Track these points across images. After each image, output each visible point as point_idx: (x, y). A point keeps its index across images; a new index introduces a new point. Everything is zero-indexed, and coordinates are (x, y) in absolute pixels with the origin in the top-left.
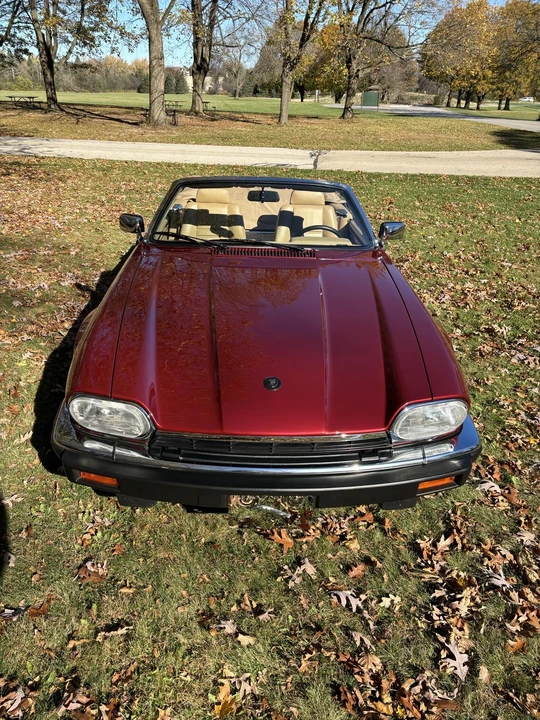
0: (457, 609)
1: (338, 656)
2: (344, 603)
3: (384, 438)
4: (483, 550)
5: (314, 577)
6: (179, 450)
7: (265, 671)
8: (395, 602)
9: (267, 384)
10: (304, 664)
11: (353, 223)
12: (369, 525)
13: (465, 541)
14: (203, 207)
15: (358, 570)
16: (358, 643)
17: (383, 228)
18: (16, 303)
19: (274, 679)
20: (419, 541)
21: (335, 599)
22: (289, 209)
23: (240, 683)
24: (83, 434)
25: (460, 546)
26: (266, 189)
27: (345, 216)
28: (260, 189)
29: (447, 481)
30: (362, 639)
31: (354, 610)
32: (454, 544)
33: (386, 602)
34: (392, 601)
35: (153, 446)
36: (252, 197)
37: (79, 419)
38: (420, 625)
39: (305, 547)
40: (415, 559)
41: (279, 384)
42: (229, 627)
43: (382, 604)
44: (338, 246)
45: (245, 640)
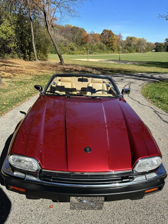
3: (131, 172)
6: (51, 176)
9: (85, 150)
11: (112, 89)
17: (123, 91)
24: (14, 169)
26: (84, 78)
27: (109, 87)
28: (82, 78)
35: (41, 175)
36: (79, 80)
37: (12, 163)
41: (90, 149)
44: (108, 97)
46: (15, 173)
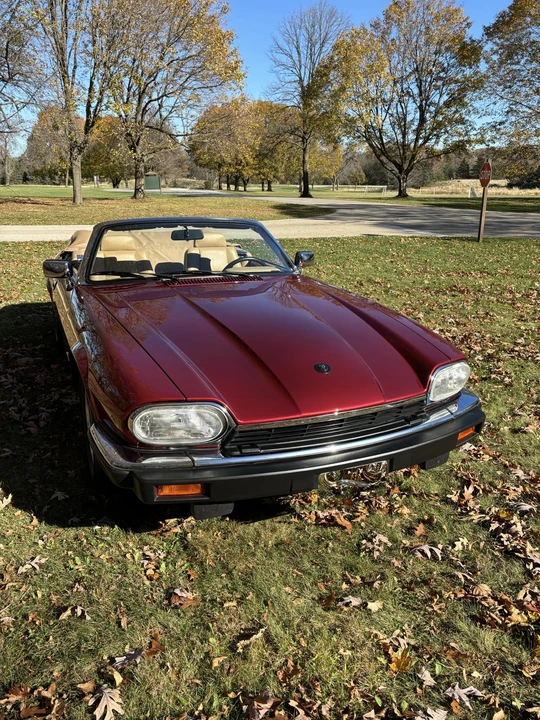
0: (517, 532)
1: (456, 595)
2: (429, 554)
4: (499, 490)
5: (390, 544)
7: (406, 625)
8: (465, 544)
9: (318, 368)
10: (435, 609)
12: (401, 495)
13: (482, 486)
14: (110, 255)
15: (420, 529)
16: (463, 580)
19: (418, 630)
20: (449, 496)
21: (419, 555)
22: (195, 251)
23: (396, 640)
25: (481, 491)
28: (184, 228)
29: (471, 431)
30: (464, 577)
31: (440, 558)
32: (476, 490)
33: (459, 545)
34: (462, 544)
36: (175, 236)
38: (495, 553)
39: (363, 524)
41: (329, 368)
42: (354, 600)
43: (457, 548)
45: (374, 606)
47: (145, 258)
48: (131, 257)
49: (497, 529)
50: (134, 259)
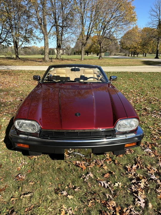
0: (140, 186)
1: (101, 202)
2: (103, 185)
3: (113, 130)
4: (147, 168)
5: (93, 178)
6: (49, 136)
7: (77, 207)
8: (120, 184)
9: (76, 115)
10: (90, 204)
11: (102, 78)
12: (110, 162)
13: (141, 166)
14: (58, 75)
15: (107, 175)
16: (108, 197)
17: (111, 78)
18: (3, 105)
19: (79, 209)
20: (126, 166)
21: (100, 184)
22: (83, 75)
23: (68, 210)
25: (140, 167)
26: (76, 68)
27: (100, 77)
28: (74, 68)
29: (134, 144)
30: (109, 196)
31: (106, 187)
32: (138, 167)
33: (117, 185)
34: (119, 184)
35: (40, 135)
36: (72, 70)
38: (128, 191)
39: (90, 169)
40: (125, 172)
41: (80, 115)
42: (65, 193)
43: (115, 185)
44: (97, 82)
45: (70, 197)
46: (21, 136)
47: (68, 76)
48: (64, 76)
49: (135, 182)
50: (65, 77)
